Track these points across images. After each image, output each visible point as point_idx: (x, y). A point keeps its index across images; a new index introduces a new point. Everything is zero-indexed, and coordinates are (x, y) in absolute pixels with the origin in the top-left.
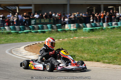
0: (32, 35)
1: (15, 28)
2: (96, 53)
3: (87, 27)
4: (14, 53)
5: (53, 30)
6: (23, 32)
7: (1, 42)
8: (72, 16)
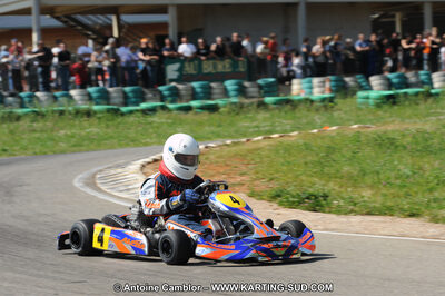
0: (170, 121)
1: (107, 93)
2: (404, 186)
3: (370, 88)
4: (103, 188)
5: (246, 101)
6: (137, 111)
7: (57, 148)
8: (317, 49)
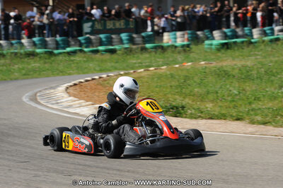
0: (85, 59)
1: (46, 41)
2: (233, 101)
3: (213, 39)
4: (42, 102)
5: (134, 47)
6: (64, 52)
7: (12, 76)
